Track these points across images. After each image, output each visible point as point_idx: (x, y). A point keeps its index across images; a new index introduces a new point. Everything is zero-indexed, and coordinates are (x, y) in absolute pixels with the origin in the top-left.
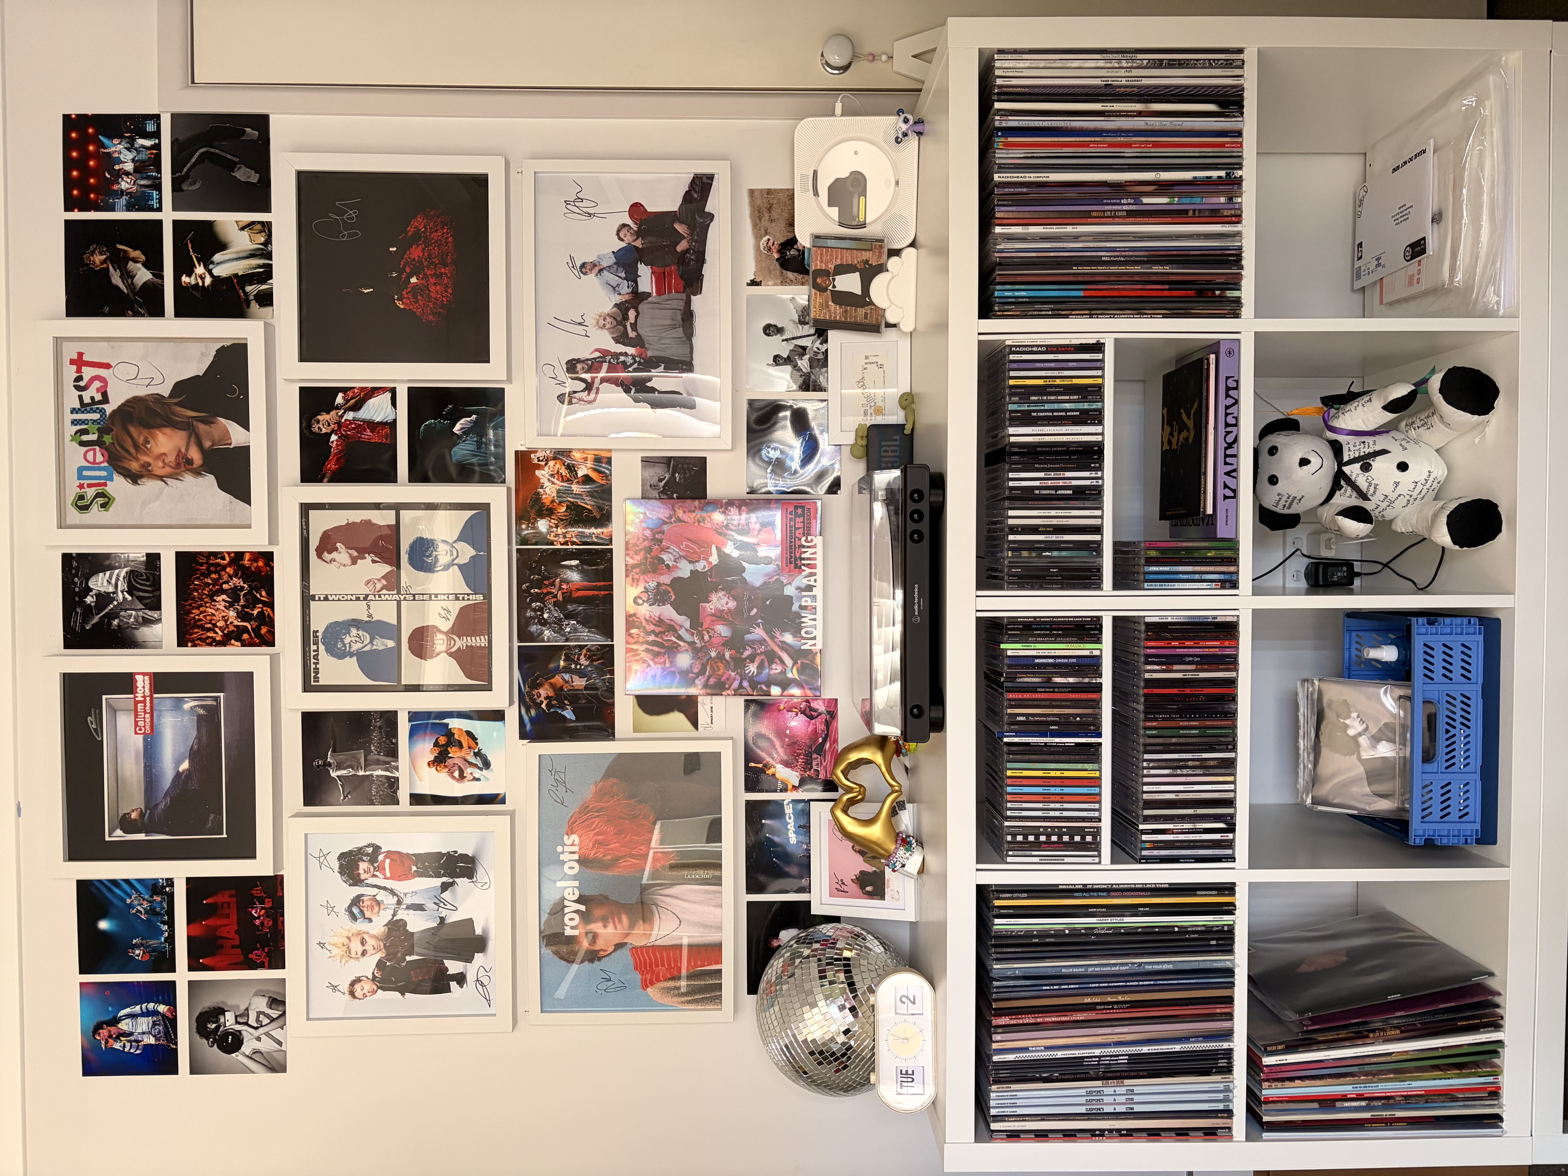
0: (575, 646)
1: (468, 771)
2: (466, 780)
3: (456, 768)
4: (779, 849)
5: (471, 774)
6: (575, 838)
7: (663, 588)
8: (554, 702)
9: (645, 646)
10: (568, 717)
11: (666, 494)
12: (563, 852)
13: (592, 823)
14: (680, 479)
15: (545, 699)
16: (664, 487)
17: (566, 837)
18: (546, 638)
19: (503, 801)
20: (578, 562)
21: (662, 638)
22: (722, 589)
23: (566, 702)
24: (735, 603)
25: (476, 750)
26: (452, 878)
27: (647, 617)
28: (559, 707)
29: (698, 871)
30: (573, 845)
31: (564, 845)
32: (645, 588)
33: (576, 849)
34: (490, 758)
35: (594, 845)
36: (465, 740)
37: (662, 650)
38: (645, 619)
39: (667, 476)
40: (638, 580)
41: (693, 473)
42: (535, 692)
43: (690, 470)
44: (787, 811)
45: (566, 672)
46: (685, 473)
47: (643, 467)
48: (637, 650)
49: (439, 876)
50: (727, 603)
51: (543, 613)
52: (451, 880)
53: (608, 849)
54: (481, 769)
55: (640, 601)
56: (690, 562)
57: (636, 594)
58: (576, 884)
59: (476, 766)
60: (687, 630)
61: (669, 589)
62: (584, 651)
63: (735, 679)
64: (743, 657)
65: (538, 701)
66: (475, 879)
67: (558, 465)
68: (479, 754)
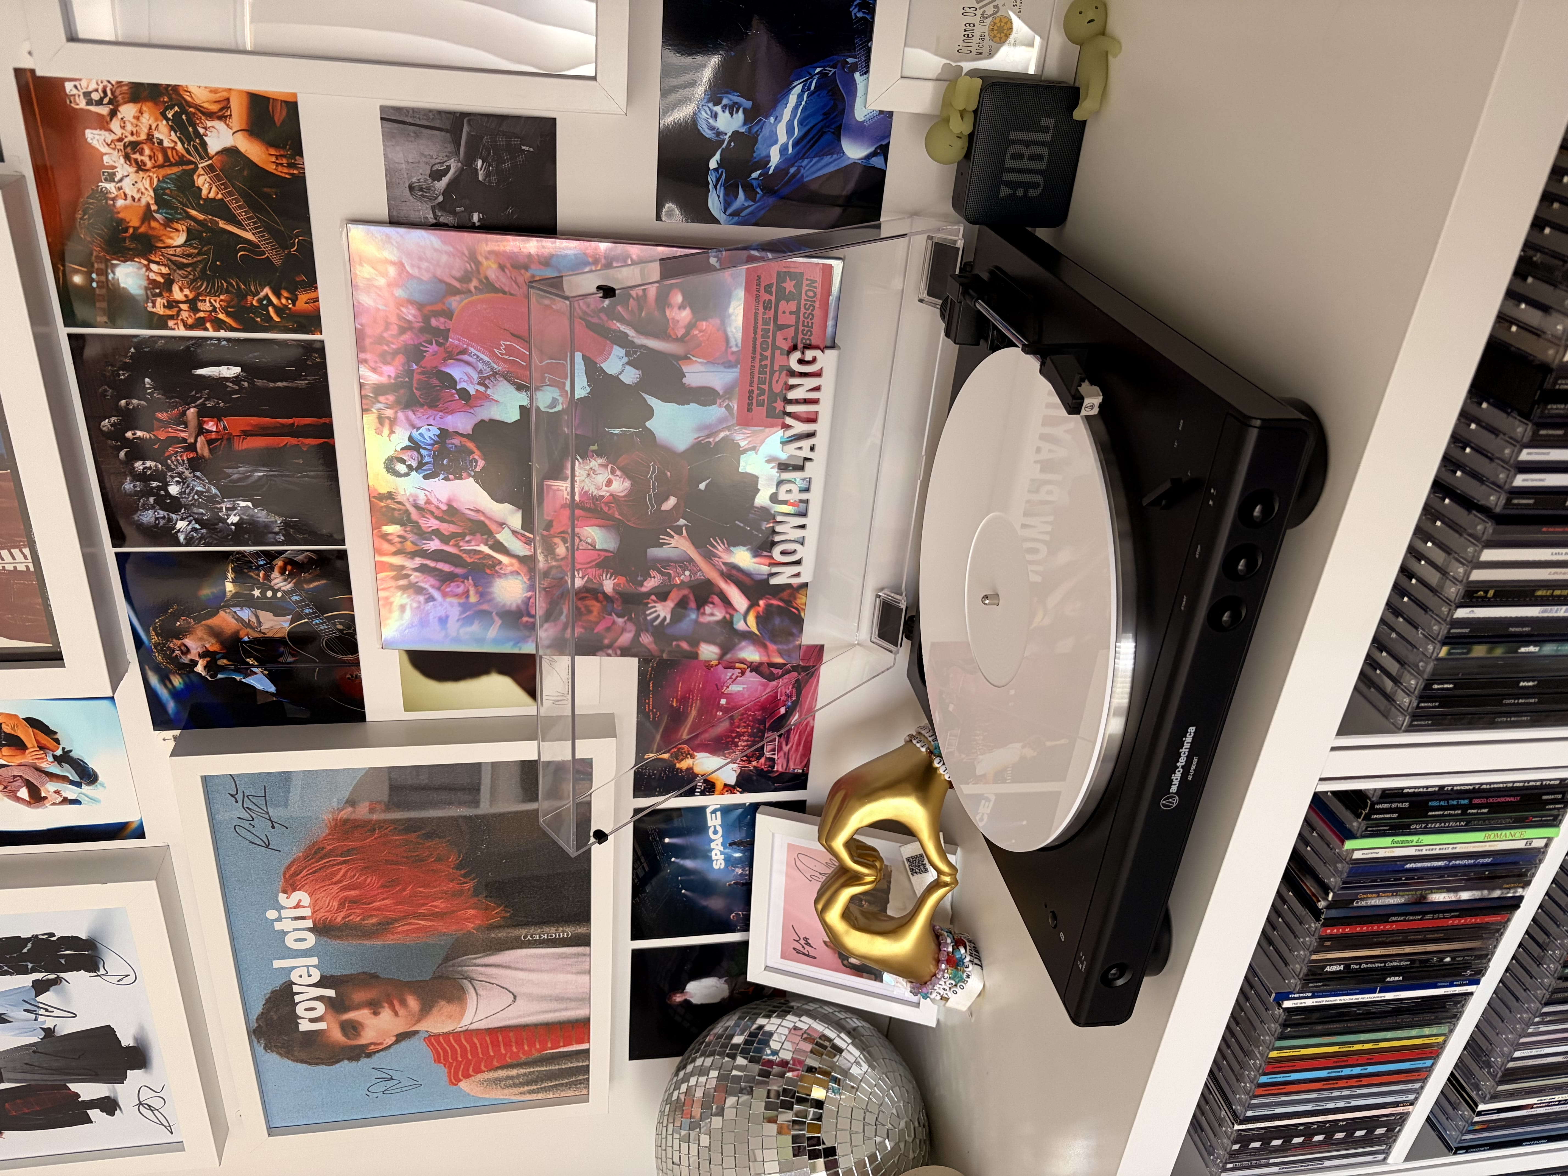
0: (258, 554)
1: (49, 788)
2: (47, 803)
3: (19, 783)
4: (692, 877)
5: (57, 792)
6: (302, 896)
7: (456, 441)
8: (223, 662)
9: (418, 561)
10: (259, 687)
11: (455, 213)
12: (279, 919)
13: (334, 874)
14: (488, 175)
15: (202, 656)
16: (446, 192)
17: (282, 897)
19: (139, 833)
20: (237, 370)
21: (457, 546)
22: (599, 454)
23: (250, 661)
25: (59, 752)
26: (52, 972)
27: (421, 502)
28: (237, 671)
29: (546, 929)
30: (298, 906)
31: (279, 908)
32: (411, 439)
33: (307, 912)
34: (92, 764)
35: (341, 905)
36: (27, 735)
37: (459, 571)
38: (417, 507)
39: (454, 165)
41: (521, 158)
42: (174, 644)
43: (514, 152)
44: (710, 823)
45: (242, 606)
46: (500, 161)
47: (387, 136)
48: (403, 567)
49: (25, 971)
50: (609, 483)
51: (166, 485)
52: (53, 976)
53: (371, 909)
54: (78, 785)
56: (520, 388)
57: (390, 452)
58: (314, 961)
59: (64, 779)
60: (514, 532)
61: (471, 445)
62: (279, 563)
64: (644, 589)
65: (185, 660)
66: (102, 971)
67: (147, 119)
68: (65, 758)
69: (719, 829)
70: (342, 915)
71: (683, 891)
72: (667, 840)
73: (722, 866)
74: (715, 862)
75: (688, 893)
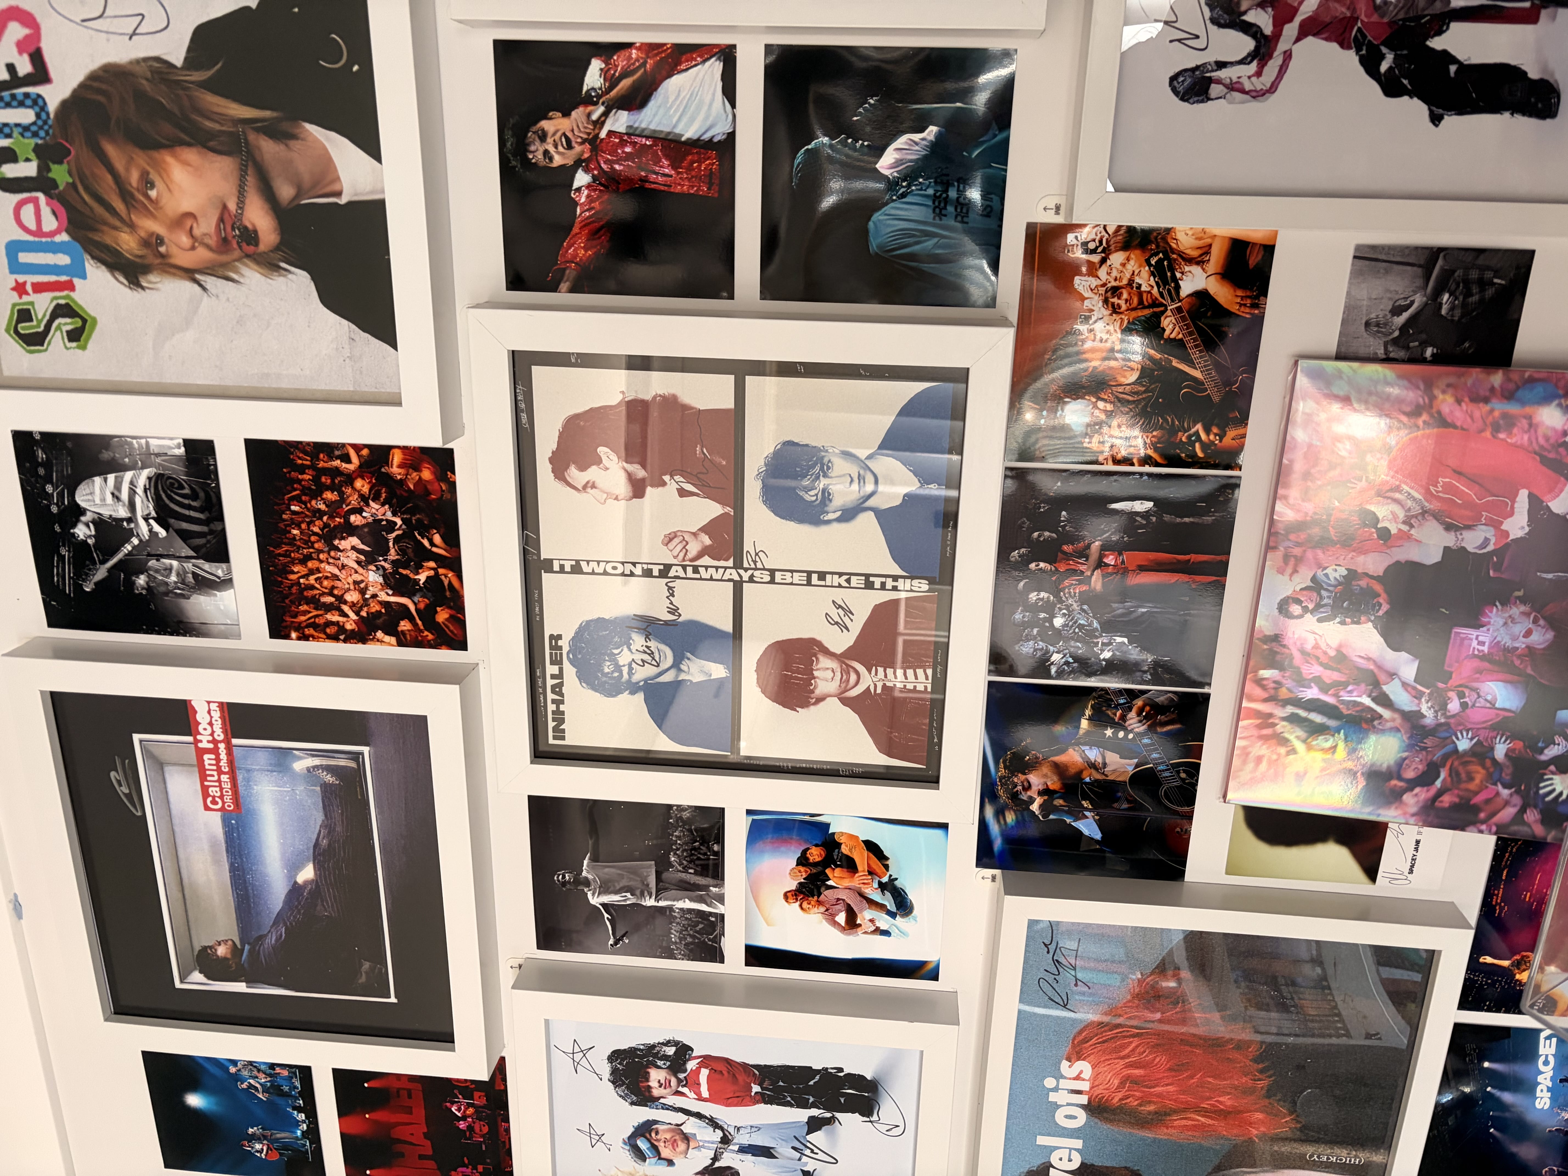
0: (1120, 692)
1: (865, 915)
2: (860, 931)
3: (841, 906)
4: (1507, 1115)
5: (872, 921)
6: (1084, 1067)
7: (1363, 583)
8: (1059, 802)
9: (1290, 709)
10: (1086, 832)
11: (1407, 348)
12: (1056, 1089)
13: (1123, 1047)
14: (1452, 309)
15: (1040, 793)
16: (1403, 328)
17: (1065, 1064)
18: (1053, 670)
19: (934, 976)
20: (1150, 504)
21: (1337, 696)
22: (1523, 600)
23: (1085, 804)
24: (1550, 635)
25: (885, 879)
26: (828, 1110)
27: (1309, 647)
28: (1069, 813)
29: (1337, 1151)
30: (1078, 1078)
31: (1059, 1076)
32: (1314, 579)
33: (1085, 1086)
34: (912, 896)
35: (1122, 1084)
36: (861, 858)
37: (1332, 723)
38: (1303, 652)
39: (1419, 300)
40: (1299, 560)
41: (1490, 292)
42: (1019, 779)
43: (1483, 284)
44: (1542, 1050)
45: (1091, 745)
46: (1468, 294)
47: (1356, 274)
48: (1270, 715)
49: (804, 1105)
50: (1528, 633)
51: (1053, 616)
52: (828, 1115)
53: (1151, 1094)
54: (893, 915)
55: (1296, 609)
56: (1448, 527)
57: (1289, 593)
58: (1078, 1144)
59: (881, 907)
60: (1405, 685)
61: (1378, 588)
62: (1139, 702)
63: (1507, 803)
64: (1543, 758)
65: (1024, 797)
66: (875, 1118)
67: (1132, 266)
68: (890, 887)
69: (1551, 1059)
70: (1120, 1095)
71: (1492, 1130)
72: (1486, 1064)
73: (1546, 1107)
74: (1538, 1100)
75: (1496, 1133)
